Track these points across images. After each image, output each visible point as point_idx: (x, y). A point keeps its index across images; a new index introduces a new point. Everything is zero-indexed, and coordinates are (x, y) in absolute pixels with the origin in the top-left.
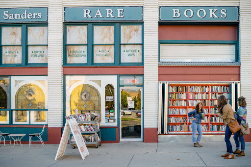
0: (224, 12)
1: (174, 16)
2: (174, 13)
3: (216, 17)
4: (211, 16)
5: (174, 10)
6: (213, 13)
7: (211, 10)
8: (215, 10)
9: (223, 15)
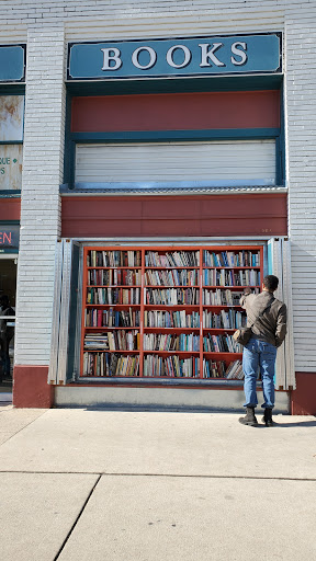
0: (242, 49)
1: (106, 67)
2: (107, 58)
3: (217, 63)
4: (204, 63)
5: (106, 51)
6: (210, 54)
7: (204, 47)
8: (216, 46)
9: (237, 58)
